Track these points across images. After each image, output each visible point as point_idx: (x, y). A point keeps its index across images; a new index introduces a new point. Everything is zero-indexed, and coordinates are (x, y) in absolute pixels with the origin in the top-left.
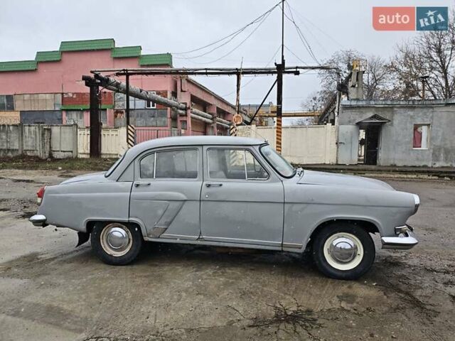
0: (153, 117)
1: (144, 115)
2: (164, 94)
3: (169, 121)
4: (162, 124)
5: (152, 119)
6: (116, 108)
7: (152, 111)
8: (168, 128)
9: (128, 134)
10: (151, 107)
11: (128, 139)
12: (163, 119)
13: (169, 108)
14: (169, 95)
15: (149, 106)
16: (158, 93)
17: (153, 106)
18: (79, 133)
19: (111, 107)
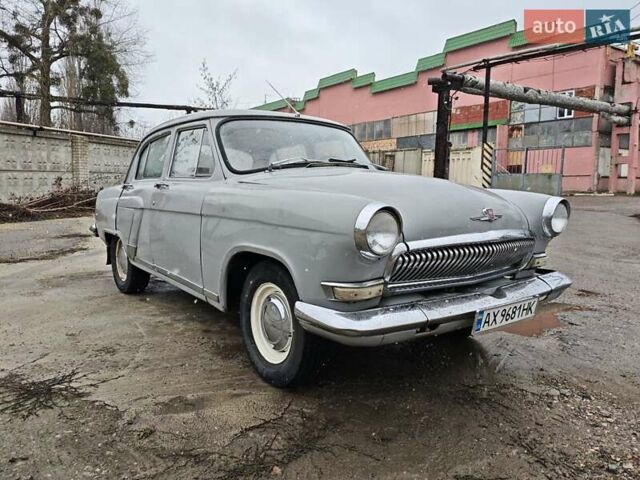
0: (568, 131)
1: (552, 131)
2: (589, 92)
3: (593, 136)
4: (582, 142)
5: (566, 135)
6: (512, 123)
7: (566, 123)
8: (593, 148)
9: (483, 156)
10: (566, 116)
11: (483, 163)
12: (586, 134)
13: (596, 115)
14: (598, 93)
15: (562, 114)
16: (579, 93)
17: (569, 113)
18: (424, 159)
19: (505, 121)
